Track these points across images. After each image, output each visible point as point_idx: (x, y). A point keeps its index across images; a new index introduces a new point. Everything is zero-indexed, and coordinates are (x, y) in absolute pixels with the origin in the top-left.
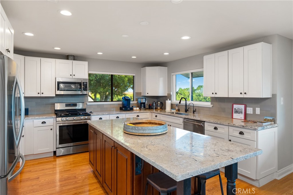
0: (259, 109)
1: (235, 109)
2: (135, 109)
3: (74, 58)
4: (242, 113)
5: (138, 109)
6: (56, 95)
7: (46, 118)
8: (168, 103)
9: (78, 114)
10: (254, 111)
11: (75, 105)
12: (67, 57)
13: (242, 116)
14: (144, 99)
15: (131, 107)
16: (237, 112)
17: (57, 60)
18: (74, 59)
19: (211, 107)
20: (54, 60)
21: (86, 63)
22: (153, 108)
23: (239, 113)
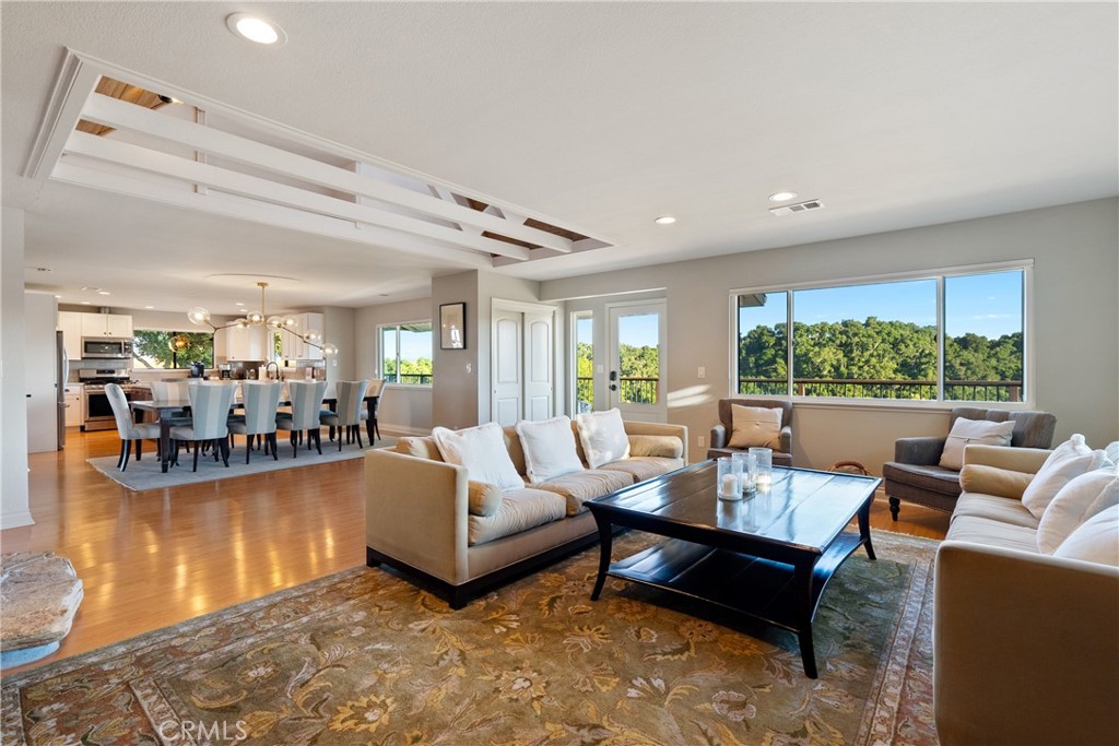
2: (211, 378)
6: (81, 358)
8: (262, 370)
11: (113, 372)
12: (98, 310)
14: (229, 366)
15: (205, 375)
17: (84, 314)
18: (110, 313)
20: (79, 314)
21: (129, 318)
22: (244, 378)
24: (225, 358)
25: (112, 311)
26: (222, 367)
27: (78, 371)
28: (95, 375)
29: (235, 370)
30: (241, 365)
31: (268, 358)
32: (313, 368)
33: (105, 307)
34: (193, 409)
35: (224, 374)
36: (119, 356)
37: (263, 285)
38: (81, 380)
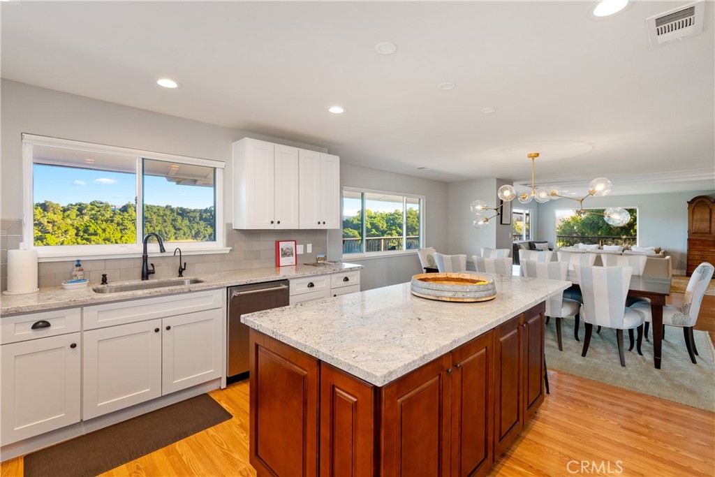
0: (311, 245)
1: (282, 249)
4: (292, 254)
10: (305, 248)
13: (292, 260)
16: (285, 254)
19: (228, 252)
23: (288, 256)
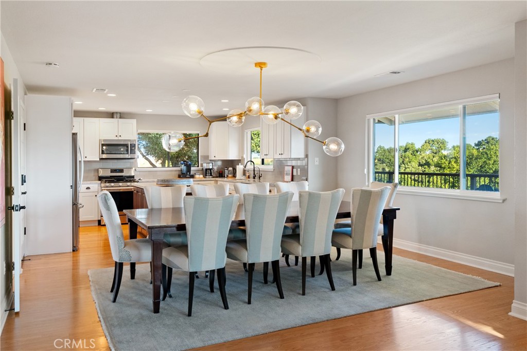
2: (197, 176)
3: (120, 116)
5: (202, 176)
6: (100, 159)
7: (90, 183)
8: (239, 168)
9: (125, 180)
11: (121, 171)
12: (112, 115)
14: (211, 164)
15: (192, 173)
17: (101, 119)
18: (121, 118)
20: (98, 119)
21: (134, 121)
22: (225, 177)
24: (208, 157)
25: (122, 115)
26: (205, 166)
27: (98, 170)
28: (109, 174)
29: (215, 168)
30: (219, 163)
31: (245, 156)
32: (293, 167)
33: (117, 113)
34: (188, 227)
35: (207, 172)
36: (127, 156)
37: (260, 65)
38: (100, 178)
